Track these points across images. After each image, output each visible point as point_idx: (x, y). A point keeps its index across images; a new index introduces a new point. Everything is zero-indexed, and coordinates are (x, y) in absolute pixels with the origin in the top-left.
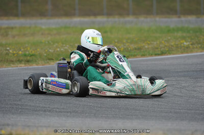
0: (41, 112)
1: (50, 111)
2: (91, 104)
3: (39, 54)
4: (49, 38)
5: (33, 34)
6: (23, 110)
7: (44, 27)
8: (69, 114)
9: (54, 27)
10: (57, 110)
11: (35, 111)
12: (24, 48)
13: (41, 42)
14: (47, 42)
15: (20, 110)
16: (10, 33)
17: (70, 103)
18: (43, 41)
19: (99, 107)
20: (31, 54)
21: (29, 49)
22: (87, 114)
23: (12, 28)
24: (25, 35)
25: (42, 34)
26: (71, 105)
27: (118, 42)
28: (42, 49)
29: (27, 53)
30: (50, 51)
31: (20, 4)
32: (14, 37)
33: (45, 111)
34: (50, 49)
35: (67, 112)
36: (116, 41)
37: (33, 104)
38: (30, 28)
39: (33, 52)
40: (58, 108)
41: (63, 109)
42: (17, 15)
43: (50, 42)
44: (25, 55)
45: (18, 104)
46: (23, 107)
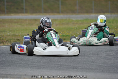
0: (72, 69)
1: (76, 68)
2: (100, 64)
3: (71, 35)
4: (77, 26)
5: (67, 24)
6: (61, 68)
7: (74, 19)
8: (88, 70)
9: (80, 19)
10: (81, 68)
11: (68, 68)
12: (62, 32)
13: (72, 28)
14: (75, 28)
15: (59, 68)
16: (54, 23)
17: (88, 64)
18: (73, 28)
19: (105, 66)
20: (66, 35)
21: (65, 32)
22: (98, 70)
23: (56, 20)
24: (63, 24)
25: (73, 24)
26: (89, 65)
27: (117, 28)
28: (72, 32)
29: (64, 34)
30: (77, 33)
31: (60, 6)
32: (57, 25)
33: (74, 68)
34: (77, 32)
35: (87, 69)
36: (116, 28)
37: (67, 64)
38: (66, 20)
39: (68, 34)
40: (81, 67)
41: (84, 67)
42: (58, 13)
43: (77, 28)
44: (63, 36)
45: (59, 64)
46: (61, 66)
